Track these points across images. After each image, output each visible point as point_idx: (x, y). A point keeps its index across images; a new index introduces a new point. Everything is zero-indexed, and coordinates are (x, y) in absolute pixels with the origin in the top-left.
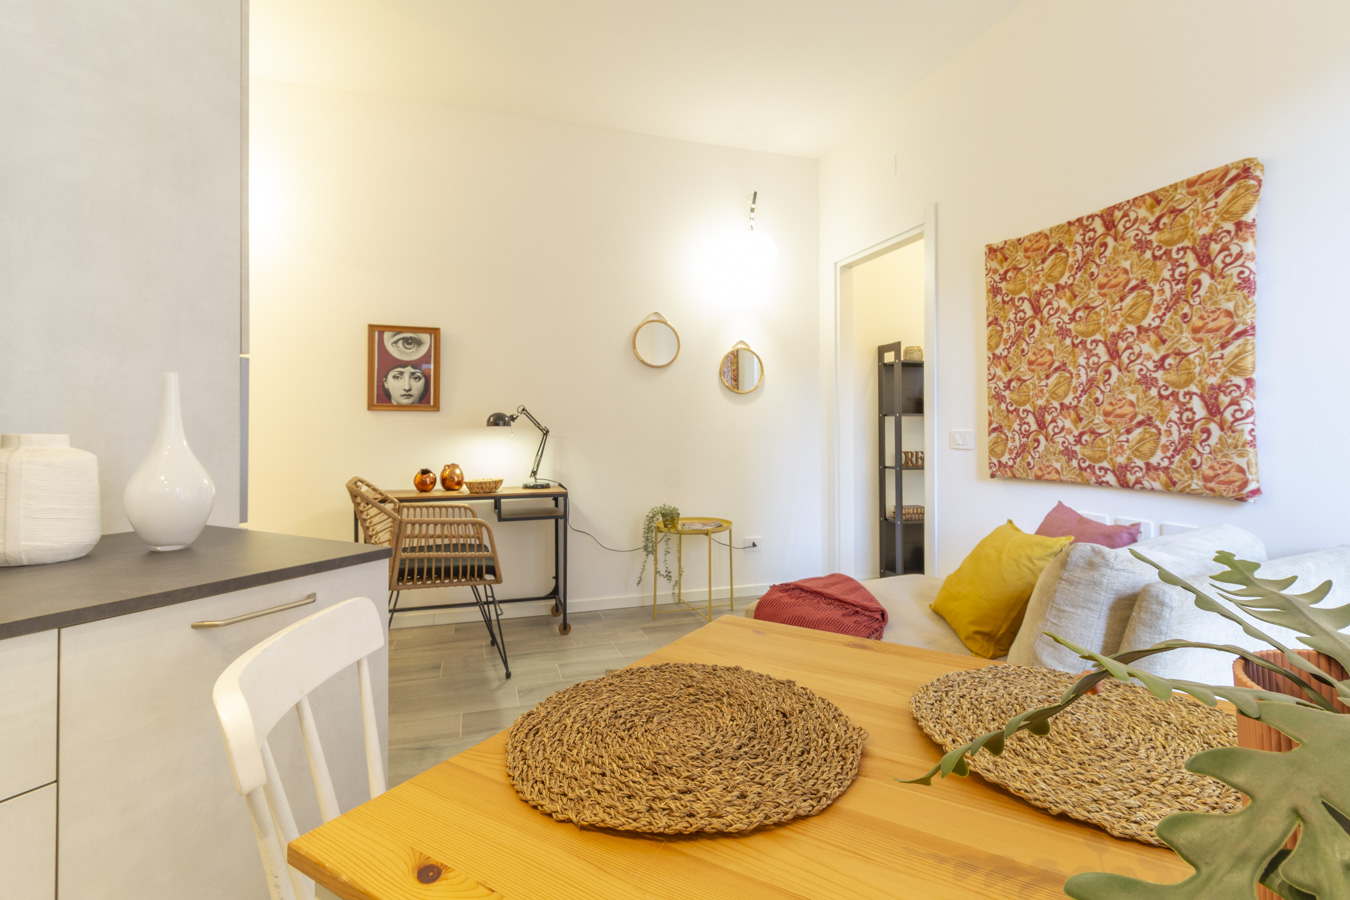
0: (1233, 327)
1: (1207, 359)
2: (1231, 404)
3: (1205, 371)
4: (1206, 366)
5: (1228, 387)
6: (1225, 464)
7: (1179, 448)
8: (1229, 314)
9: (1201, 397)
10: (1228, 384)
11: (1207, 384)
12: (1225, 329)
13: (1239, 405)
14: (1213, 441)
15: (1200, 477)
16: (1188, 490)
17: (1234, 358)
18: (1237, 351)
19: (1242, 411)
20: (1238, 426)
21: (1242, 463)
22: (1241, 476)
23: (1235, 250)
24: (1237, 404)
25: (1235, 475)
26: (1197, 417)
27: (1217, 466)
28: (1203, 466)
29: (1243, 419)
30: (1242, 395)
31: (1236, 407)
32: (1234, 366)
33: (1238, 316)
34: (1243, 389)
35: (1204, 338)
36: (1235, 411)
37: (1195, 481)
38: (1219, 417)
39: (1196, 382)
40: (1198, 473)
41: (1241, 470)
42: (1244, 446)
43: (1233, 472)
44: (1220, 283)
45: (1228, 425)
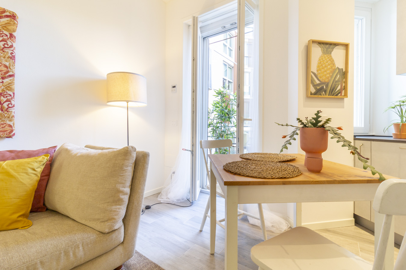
0: (8, 72)
6: (3, 124)
10: (6, 93)
13: (11, 102)
17: (8, 84)
18: (10, 82)
19: (12, 105)
20: (10, 110)
21: (11, 123)
22: (10, 128)
23: (10, 44)
24: (10, 101)
25: (7, 128)
29: (12, 107)
30: (12, 98)
31: (10, 103)
32: (9, 87)
33: (10, 69)
34: (12, 96)
36: (9, 104)
41: (10, 126)
42: (12, 117)
43: (6, 127)
44: (2, 53)
45: (5, 109)
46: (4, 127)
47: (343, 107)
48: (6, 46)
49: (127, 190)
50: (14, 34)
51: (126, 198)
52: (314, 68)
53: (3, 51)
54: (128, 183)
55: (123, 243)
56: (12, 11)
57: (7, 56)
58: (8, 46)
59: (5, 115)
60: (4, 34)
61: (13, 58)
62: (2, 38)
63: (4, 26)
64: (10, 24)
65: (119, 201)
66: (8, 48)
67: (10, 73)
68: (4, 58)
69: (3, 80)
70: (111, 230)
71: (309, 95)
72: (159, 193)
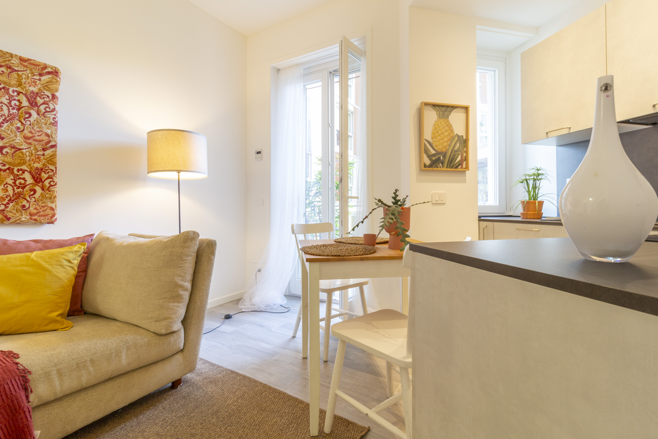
0: (49, 142)
1: (34, 155)
2: (48, 178)
3: (33, 160)
4: (33, 157)
5: (47, 170)
6: (44, 207)
7: (13, 199)
8: (47, 135)
9: (30, 172)
10: (47, 168)
11: (34, 166)
12: (45, 141)
13: (53, 179)
14: (37, 195)
15: (28, 213)
16: (18, 221)
17: (50, 157)
18: (52, 154)
20: (52, 189)
21: (53, 206)
22: (52, 212)
23: (52, 107)
24: (52, 178)
25: (49, 212)
26: (27, 183)
27: (39, 208)
28: (31, 208)
30: (54, 175)
31: (52, 180)
32: (50, 160)
33: (52, 137)
34: (54, 172)
35: (33, 143)
36: (51, 182)
37: (24, 216)
38: (41, 183)
39: (27, 164)
40: (26, 212)
41: (52, 209)
42: (54, 198)
43: (48, 210)
44: (43, 119)
45: (47, 188)
46: (45, 210)
47: (465, 182)
48: (48, 109)
49: (188, 285)
50: (57, 94)
51: (186, 295)
52: (428, 135)
53: (45, 117)
54: (189, 277)
55: (182, 350)
56: (54, 66)
57: (48, 123)
58: (50, 110)
59: (47, 196)
60: (46, 95)
61: (55, 124)
62: (43, 100)
63: (45, 86)
64: (52, 82)
65: (177, 298)
66: (50, 112)
67: (52, 143)
68: (46, 124)
69: (44, 152)
70: (168, 332)
71: (423, 168)
72: (239, 300)
